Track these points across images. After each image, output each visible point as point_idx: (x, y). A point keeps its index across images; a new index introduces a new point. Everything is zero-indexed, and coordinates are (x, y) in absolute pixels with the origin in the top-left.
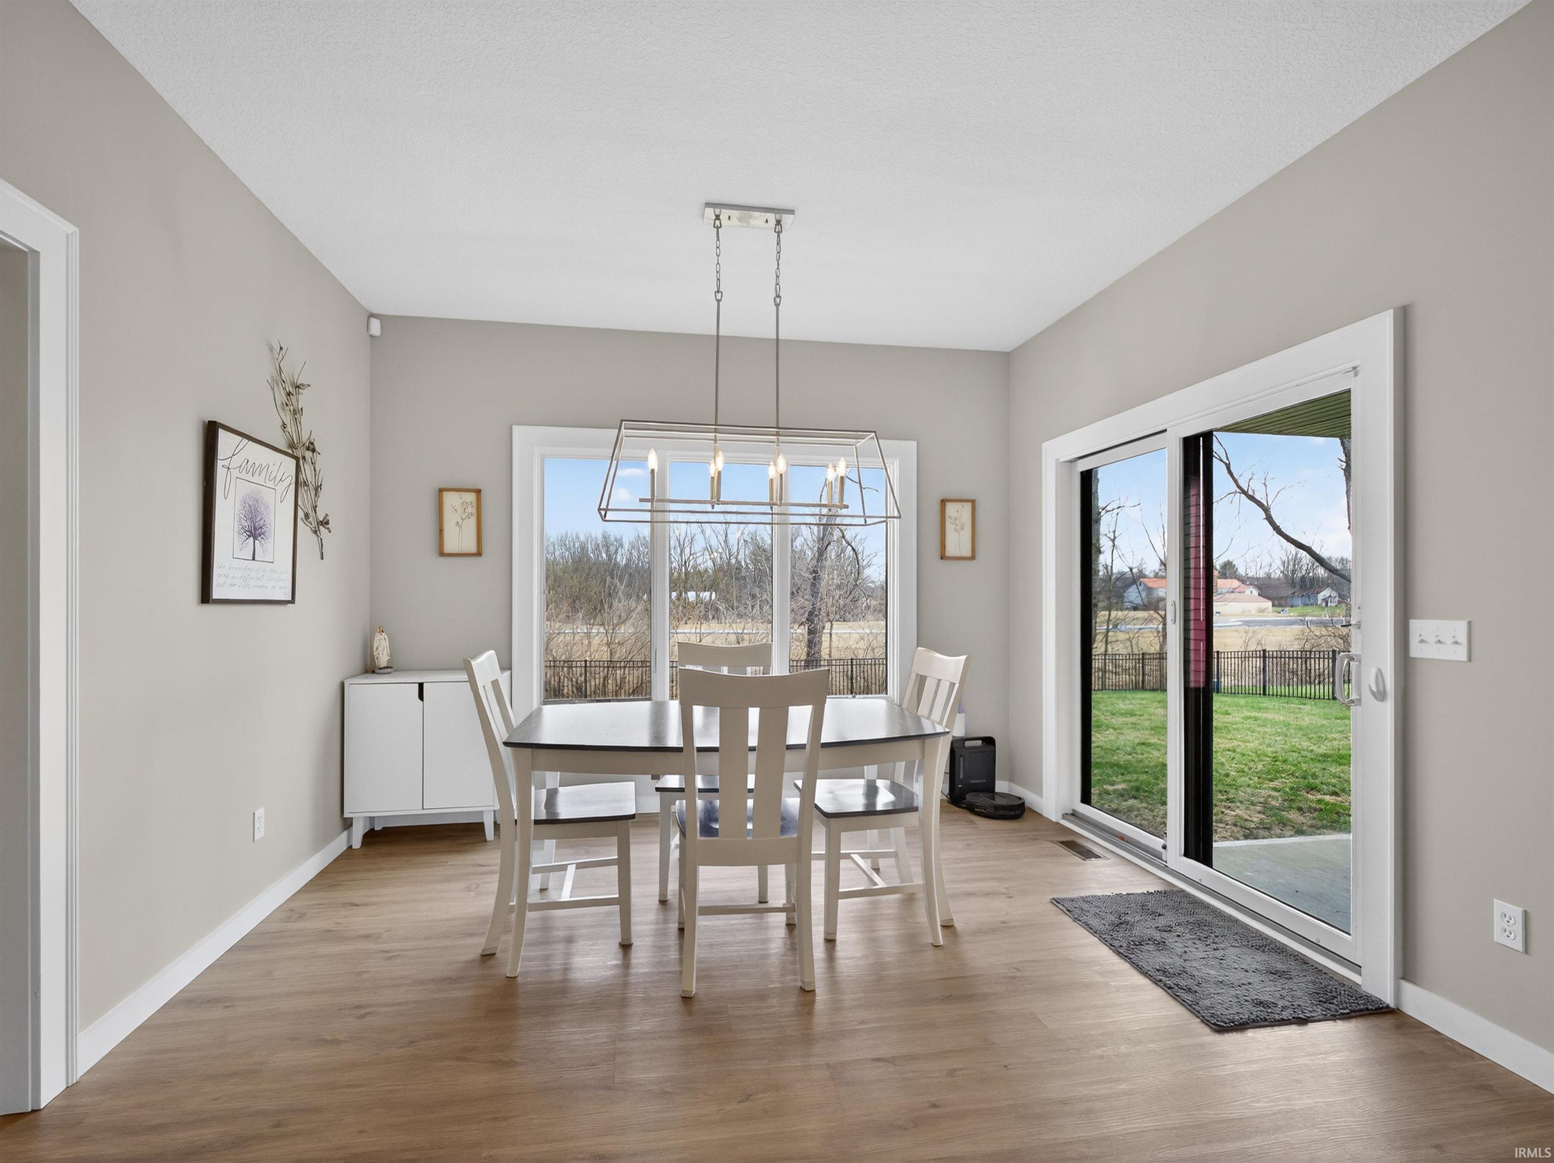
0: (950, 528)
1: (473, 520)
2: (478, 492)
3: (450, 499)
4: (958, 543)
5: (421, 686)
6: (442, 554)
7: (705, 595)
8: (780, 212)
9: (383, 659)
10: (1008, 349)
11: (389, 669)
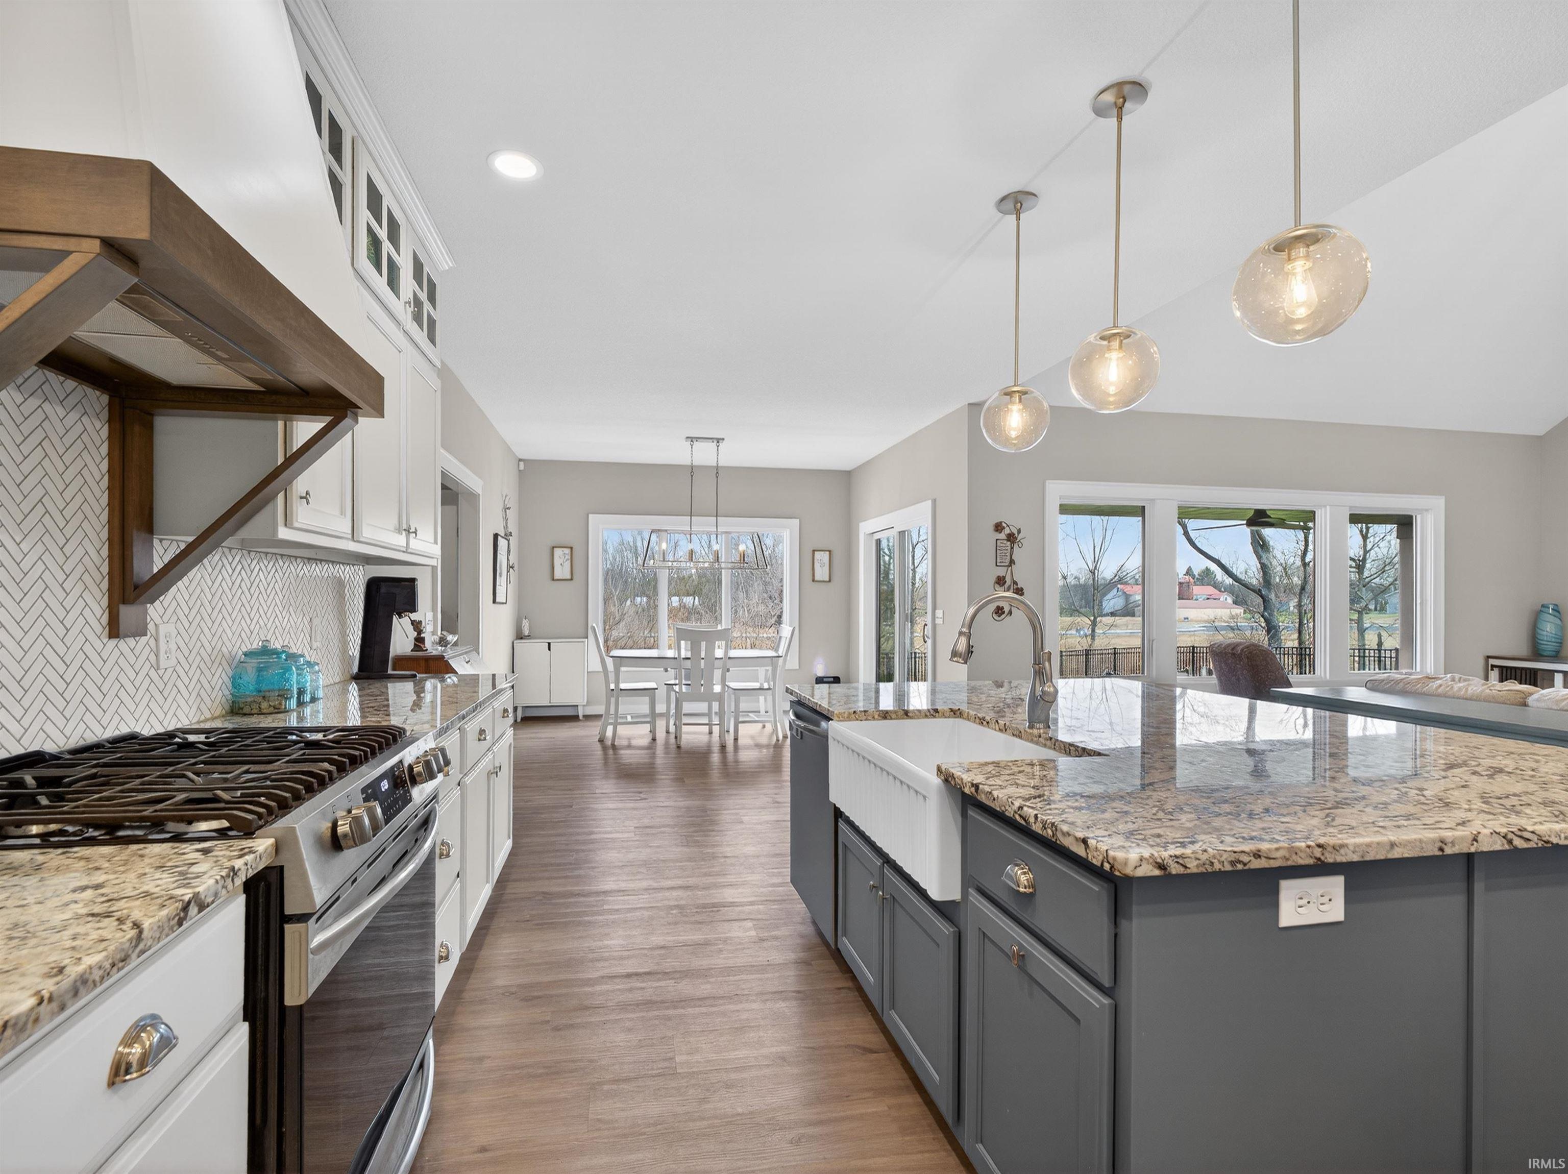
0: (817, 565)
1: (569, 562)
2: (571, 548)
3: (558, 552)
4: (822, 573)
5: (549, 644)
6: (553, 580)
7: (688, 600)
8: (719, 440)
9: (526, 632)
10: (848, 469)
11: (528, 637)
